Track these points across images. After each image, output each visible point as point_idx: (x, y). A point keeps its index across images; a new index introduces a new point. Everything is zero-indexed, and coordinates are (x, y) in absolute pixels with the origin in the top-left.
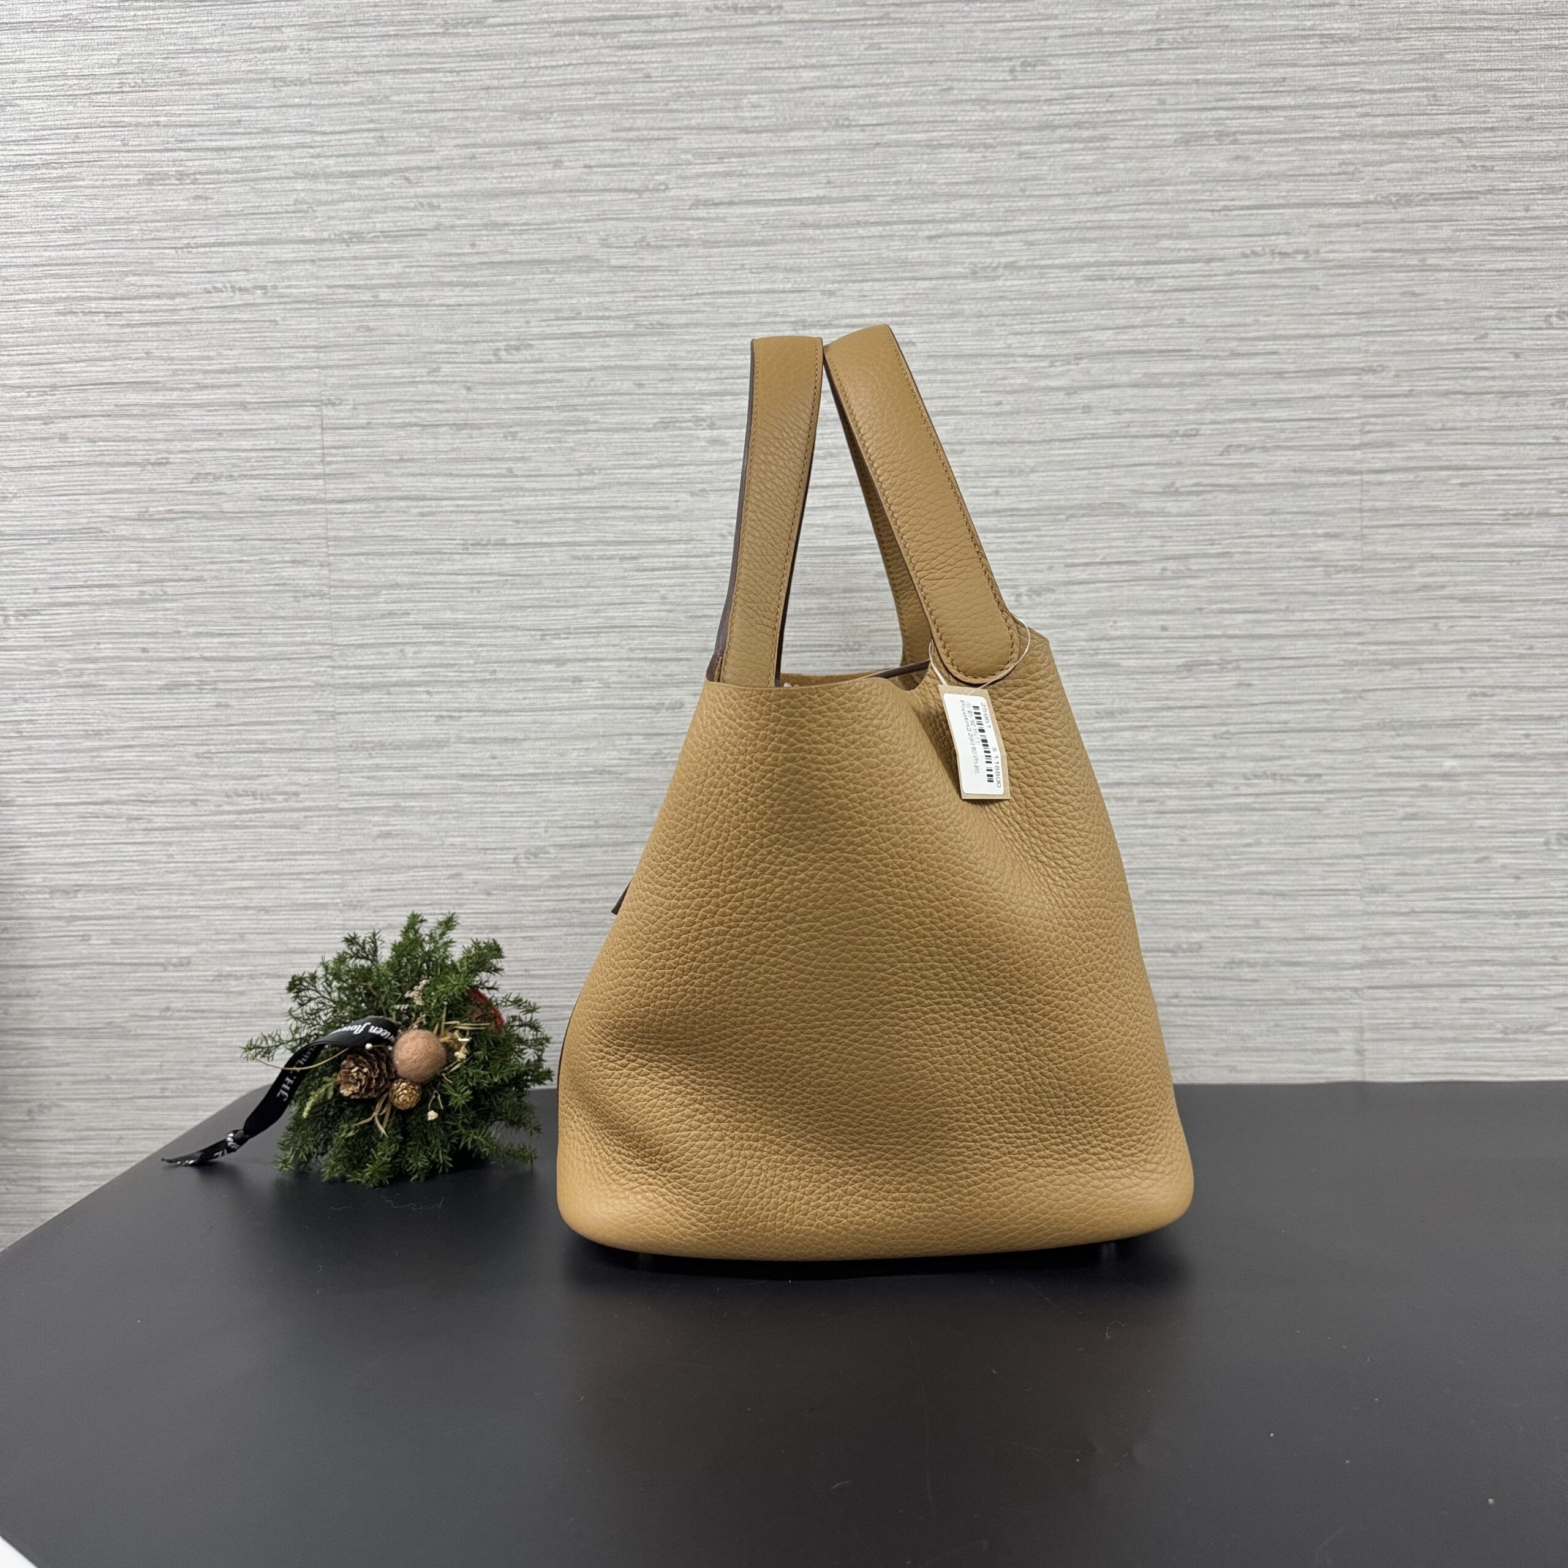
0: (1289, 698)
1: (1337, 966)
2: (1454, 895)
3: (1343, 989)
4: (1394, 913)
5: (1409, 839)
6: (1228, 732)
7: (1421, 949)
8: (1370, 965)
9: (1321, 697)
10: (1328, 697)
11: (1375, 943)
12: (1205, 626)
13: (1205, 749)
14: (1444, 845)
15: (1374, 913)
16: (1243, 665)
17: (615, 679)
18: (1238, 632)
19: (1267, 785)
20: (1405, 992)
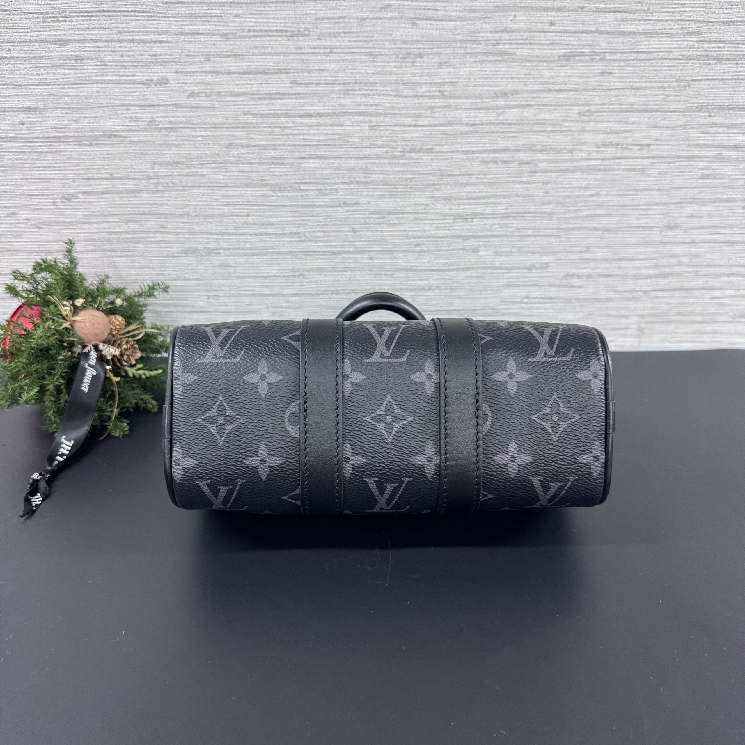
0: (638, 84)
1: (636, 277)
2: (722, 231)
3: (636, 291)
4: (680, 243)
5: (701, 192)
6: (589, 111)
7: (693, 266)
8: (657, 276)
9: (660, 85)
10: (666, 85)
11: (664, 262)
12: (583, 23)
13: (571, 124)
14: (724, 197)
15: (667, 243)
16: (608, 56)
17: (110, 58)
18: (608, 29)
19: (611, 152)
20: (677, 294)
